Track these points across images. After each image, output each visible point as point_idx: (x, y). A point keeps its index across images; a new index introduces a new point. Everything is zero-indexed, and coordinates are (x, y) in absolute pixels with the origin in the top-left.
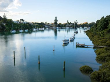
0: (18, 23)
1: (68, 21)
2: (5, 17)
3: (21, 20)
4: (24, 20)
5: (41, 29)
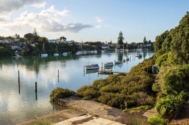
0: (56, 42)
1: (145, 39)
2: (36, 34)
3: (61, 38)
4: (66, 39)
5: (92, 52)
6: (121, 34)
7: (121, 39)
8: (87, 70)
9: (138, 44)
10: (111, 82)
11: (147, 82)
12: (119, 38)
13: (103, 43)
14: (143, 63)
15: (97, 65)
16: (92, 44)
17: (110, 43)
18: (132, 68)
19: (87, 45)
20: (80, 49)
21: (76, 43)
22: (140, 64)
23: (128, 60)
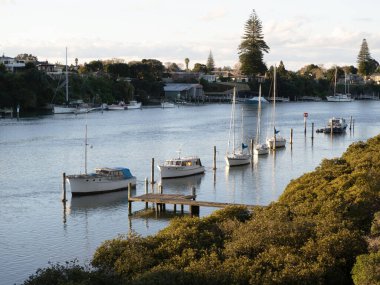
1: (365, 50)
6: (254, 25)
7: (254, 49)
8: (75, 195)
9: (332, 71)
10: (179, 252)
11: (339, 248)
12: (244, 45)
13: (175, 67)
14: (341, 162)
15: (125, 174)
16: (118, 69)
17: (207, 69)
18: (293, 182)
19: (95, 74)
20: (61, 94)
21: (45, 64)
22: (328, 163)
23: (279, 147)
